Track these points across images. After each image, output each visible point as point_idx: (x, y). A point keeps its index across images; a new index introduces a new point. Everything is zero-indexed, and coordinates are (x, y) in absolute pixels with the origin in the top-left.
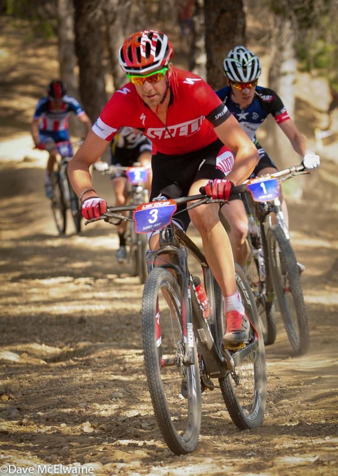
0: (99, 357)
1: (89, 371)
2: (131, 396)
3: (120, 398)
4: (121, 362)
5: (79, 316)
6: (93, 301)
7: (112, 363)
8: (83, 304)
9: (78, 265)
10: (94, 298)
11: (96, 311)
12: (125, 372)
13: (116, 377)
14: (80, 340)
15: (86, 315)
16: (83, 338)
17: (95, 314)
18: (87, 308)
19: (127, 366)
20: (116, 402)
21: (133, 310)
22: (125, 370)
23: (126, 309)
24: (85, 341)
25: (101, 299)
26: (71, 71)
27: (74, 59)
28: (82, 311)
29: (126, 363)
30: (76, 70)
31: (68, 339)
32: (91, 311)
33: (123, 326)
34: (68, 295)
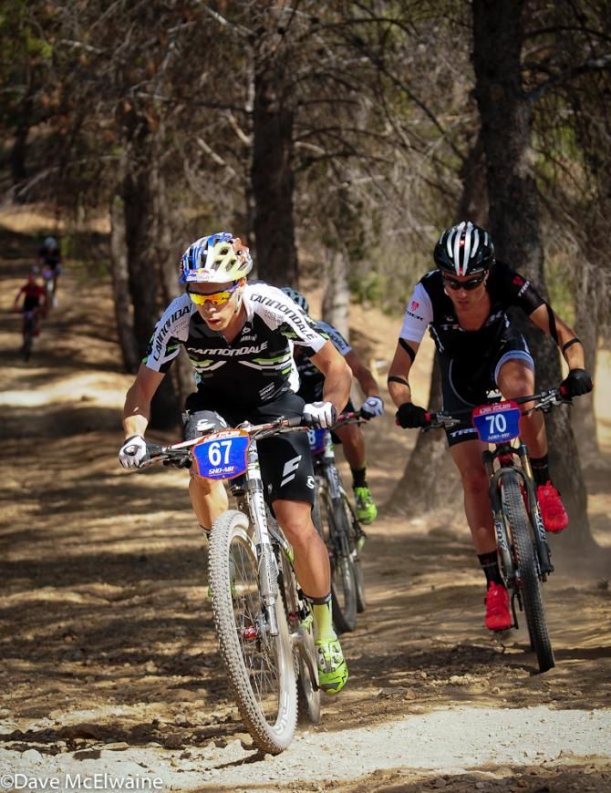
0: (161, 596)
1: (152, 609)
2: (193, 633)
3: (183, 636)
4: (183, 599)
5: (139, 554)
6: (155, 539)
7: (174, 601)
8: (144, 542)
9: (138, 503)
10: (155, 536)
11: (157, 549)
12: (187, 610)
13: (178, 615)
14: (141, 579)
15: (147, 553)
16: (145, 576)
17: (156, 552)
18: (147, 546)
19: (189, 604)
20: (179, 641)
21: (194, 547)
22: (187, 607)
23: (187, 546)
24: (146, 579)
25: (161, 537)
26: (126, 310)
27: (128, 298)
28: (144, 550)
29: (188, 600)
30: (131, 308)
31: (129, 578)
32: (152, 549)
33: (185, 563)
34: (128, 533)
